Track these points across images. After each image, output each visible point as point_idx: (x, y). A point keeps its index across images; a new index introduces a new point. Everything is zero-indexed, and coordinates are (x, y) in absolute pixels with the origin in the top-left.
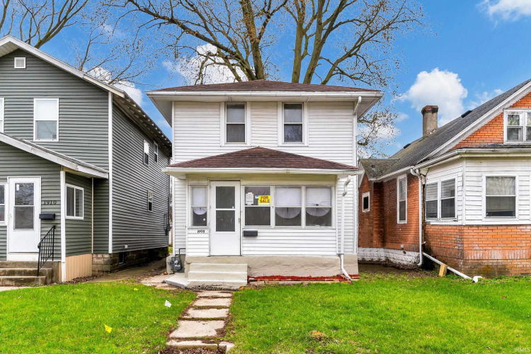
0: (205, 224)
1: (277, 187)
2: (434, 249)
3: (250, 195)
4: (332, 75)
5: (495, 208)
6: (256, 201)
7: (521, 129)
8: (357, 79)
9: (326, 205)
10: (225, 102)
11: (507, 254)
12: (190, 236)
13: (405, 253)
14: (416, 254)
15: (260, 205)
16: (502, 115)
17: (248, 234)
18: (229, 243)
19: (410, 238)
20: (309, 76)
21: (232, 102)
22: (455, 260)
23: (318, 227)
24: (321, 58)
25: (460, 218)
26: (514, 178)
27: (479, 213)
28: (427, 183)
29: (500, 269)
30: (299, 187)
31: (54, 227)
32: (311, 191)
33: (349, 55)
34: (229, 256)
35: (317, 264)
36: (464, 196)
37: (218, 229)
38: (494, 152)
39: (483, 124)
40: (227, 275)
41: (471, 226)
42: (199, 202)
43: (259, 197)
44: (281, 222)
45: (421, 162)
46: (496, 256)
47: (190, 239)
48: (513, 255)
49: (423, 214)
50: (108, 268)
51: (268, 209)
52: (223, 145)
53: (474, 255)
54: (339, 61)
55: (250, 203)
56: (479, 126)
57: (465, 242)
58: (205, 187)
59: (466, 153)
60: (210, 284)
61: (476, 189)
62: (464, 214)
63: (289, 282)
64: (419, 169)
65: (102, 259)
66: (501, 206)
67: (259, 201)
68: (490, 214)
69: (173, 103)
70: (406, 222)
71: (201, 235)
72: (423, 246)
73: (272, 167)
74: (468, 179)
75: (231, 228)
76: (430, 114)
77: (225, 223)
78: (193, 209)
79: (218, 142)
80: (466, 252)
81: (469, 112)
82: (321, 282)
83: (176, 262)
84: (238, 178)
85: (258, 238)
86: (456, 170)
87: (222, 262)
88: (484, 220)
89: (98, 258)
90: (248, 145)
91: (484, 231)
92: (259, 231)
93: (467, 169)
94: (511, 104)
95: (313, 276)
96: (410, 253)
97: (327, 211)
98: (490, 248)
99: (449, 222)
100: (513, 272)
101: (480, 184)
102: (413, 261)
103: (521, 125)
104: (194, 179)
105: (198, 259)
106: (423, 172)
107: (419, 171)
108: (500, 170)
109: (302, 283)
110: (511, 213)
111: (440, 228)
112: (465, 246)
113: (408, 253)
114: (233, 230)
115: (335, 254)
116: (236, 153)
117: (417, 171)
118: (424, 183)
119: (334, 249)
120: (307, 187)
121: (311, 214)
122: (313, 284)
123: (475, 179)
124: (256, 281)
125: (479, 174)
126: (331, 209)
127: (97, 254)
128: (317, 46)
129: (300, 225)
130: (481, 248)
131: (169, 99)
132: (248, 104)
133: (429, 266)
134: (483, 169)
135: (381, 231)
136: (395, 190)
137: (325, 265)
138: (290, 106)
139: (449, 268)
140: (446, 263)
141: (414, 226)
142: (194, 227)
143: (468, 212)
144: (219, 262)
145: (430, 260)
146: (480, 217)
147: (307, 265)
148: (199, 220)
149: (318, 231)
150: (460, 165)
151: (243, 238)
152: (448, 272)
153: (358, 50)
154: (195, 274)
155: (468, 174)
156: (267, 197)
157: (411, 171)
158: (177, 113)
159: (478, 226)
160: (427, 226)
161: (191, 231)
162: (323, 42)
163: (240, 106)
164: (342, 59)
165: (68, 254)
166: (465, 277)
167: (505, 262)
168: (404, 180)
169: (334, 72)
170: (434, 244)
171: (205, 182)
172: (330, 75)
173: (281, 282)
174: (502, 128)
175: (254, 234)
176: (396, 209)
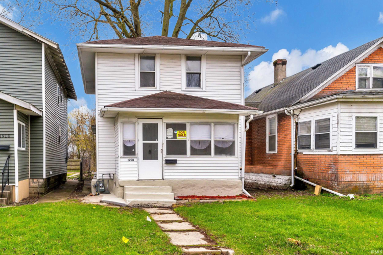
0: (134, 154)
1: (192, 124)
2: (307, 173)
3: (171, 130)
4: (194, 33)
5: (363, 142)
6: (175, 135)
7: (369, 79)
8: (214, 36)
9: (230, 138)
10: (139, 54)
11: (370, 177)
12: (122, 163)
13: (275, 176)
14: (287, 177)
15: (179, 138)
16: (355, 68)
17: (169, 162)
18: (153, 169)
19: (281, 164)
20: (177, 33)
21: (145, 54)
22: (329, 182)
23: (224, 156)
24: (186, 18)
25: (334, 149)
26: (376, 118)
27: (350, 145)
28: (299, 121)
29: (365, 188)
30: (209, 124)
31: (9, 157)
32: (218, 127)
33: (206, 16)
34: (154, 180)
35: (223, 186)
36: (339, 132)
37: (145, 158)
38: (363, 98)
39: (340, 75)
40: (158, 195)
41: (344, 155)
42: (129, 136)
43: (177, 132)
44: (195, 152)
45: (295, 105)
46: (362, 178)
47: (122, 167)
48: (375, 178)
49: (296, 146)
50: (42, 190)
51: (185, 141)
52: (137, 89)
53: (346, 178)
54: (199, 21)
55: (170, 137)
56: (338, 77)
57: (339, 168)
58: (134, 123)
59: (342, 98)
60: (146, 203)
61: (348, 126)
62: (339, 146)
63: (208, 200)
64: (293, 110)
65: (38, 183)
66: (366, 140)
67: (177, 135)
68: (359, 145)
69: (96, 54)
70: (276, 152)
71: (131, 163)
72: (295, 171)
73: (191, 107)
74: (342, 118)
75: (155, 157)
76: (280, 66)
77: (150, 153)
78: (124, 141)
79: (134, 86)
80: (340, 176)
81: (319, 65)
82: (233, 200)
83: (101, 185)
84: (160, 116)
85: (177, 165)
86: (332, 111)
87: (149, 185)
88: (354, 150)
89: (34, 182)
90: (158, 89)
91: (353, 159)
92: (178, 159)
93: (342, 111)
94: (362, 59)
95: (220, 196)
96: (280, 177)
97: (231, 144)
98: (358, 173)
99: (323, 152)
100: (375, 191)
101: (351, 122)
102: (284, 183)
103: (368, 76)
104: (125, 117)
105: (129, 182)
106: (297, 112)
107: (294, 111)
108: (366, 111)
109: (218, 202)
110: (373, 145)
111: (313, 156)
112: (339, 171)
113: (277, 176)
114: (156, 158)
115: (237, 177)
116: (152, 96)
117: (292, 111)
118: (297, 121)
119: (237, 174)
120: (216, 124)
121: (218, 146)
122: (228, 202)
123: (347, 118)
124: (182, 200)
125: (350, 114)
126: (234, 142)
127: (33, 179)
128: (183, 9)
129: (210, 154)
130: (351, 173)
131: (93, 50)
132: (157, 55)
133: (300, 187)
134: (354, 111)
135: (249, 159)
136: (265, 126)
137: (230, 187)
138: (190, 57)
139: (323, 188)
140: (319, 184)
141: (284, 155)
142: (125, 156)
143: (342, 145)
144: (145, 185)
145: (302, 182)
146: (351, 149)
147: (216, 187)
148: (129, 151)
149: (224, 159)
150: (336, 107)
151: (165, 165)
152: (322, 191)
153: (212, 12)
154: (132, 194)
155: (342, 114)
156: (184, 132)
157: (286, 111)
158: (99, 62)
159: (349, 155)
160: (299, 156)
161: (122, 160)
162: (188, 5)
163: (151, 57)
164: (201, 20)
165: (20, 179)
166: (341, 195)
167: (369, 183)
168: (274, 119)
169: (195, 30)
170: (307, 170)
171: (134, 120)
172: (192, 33)
173: (201, 201)
174: (355, 78)
175: (174, 162)
176: (265, 142)
